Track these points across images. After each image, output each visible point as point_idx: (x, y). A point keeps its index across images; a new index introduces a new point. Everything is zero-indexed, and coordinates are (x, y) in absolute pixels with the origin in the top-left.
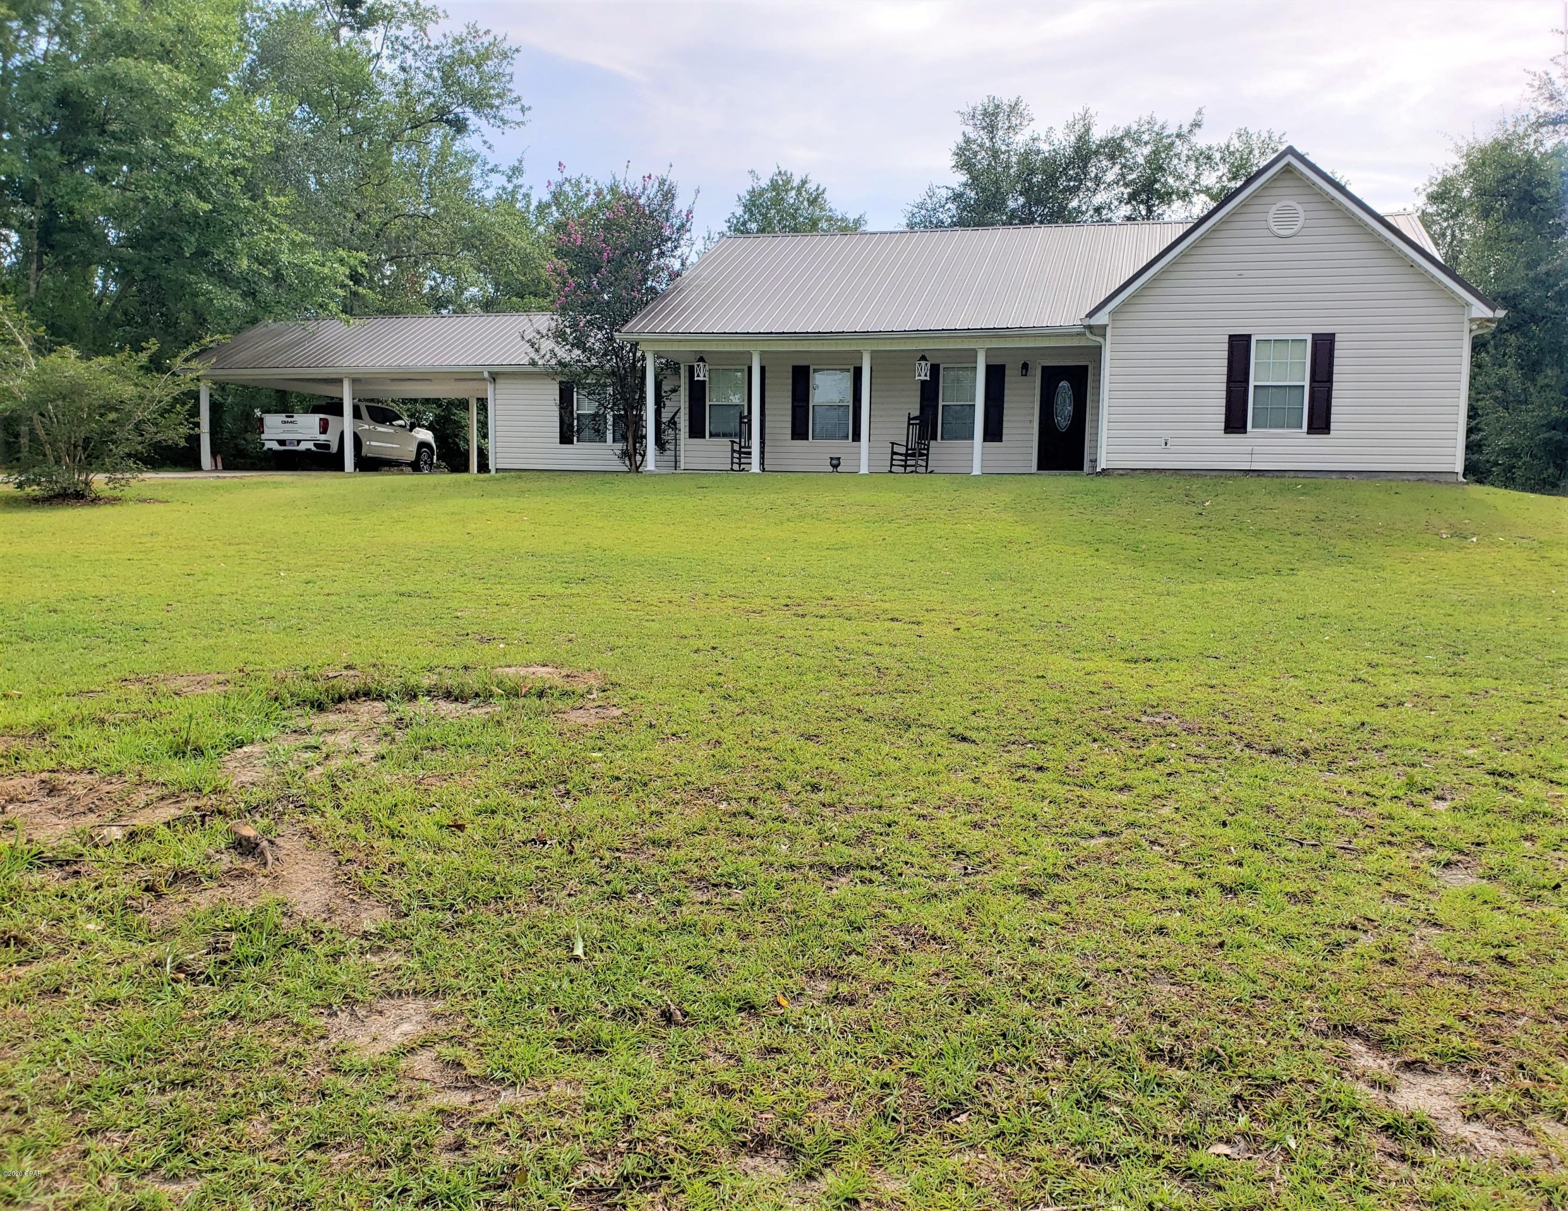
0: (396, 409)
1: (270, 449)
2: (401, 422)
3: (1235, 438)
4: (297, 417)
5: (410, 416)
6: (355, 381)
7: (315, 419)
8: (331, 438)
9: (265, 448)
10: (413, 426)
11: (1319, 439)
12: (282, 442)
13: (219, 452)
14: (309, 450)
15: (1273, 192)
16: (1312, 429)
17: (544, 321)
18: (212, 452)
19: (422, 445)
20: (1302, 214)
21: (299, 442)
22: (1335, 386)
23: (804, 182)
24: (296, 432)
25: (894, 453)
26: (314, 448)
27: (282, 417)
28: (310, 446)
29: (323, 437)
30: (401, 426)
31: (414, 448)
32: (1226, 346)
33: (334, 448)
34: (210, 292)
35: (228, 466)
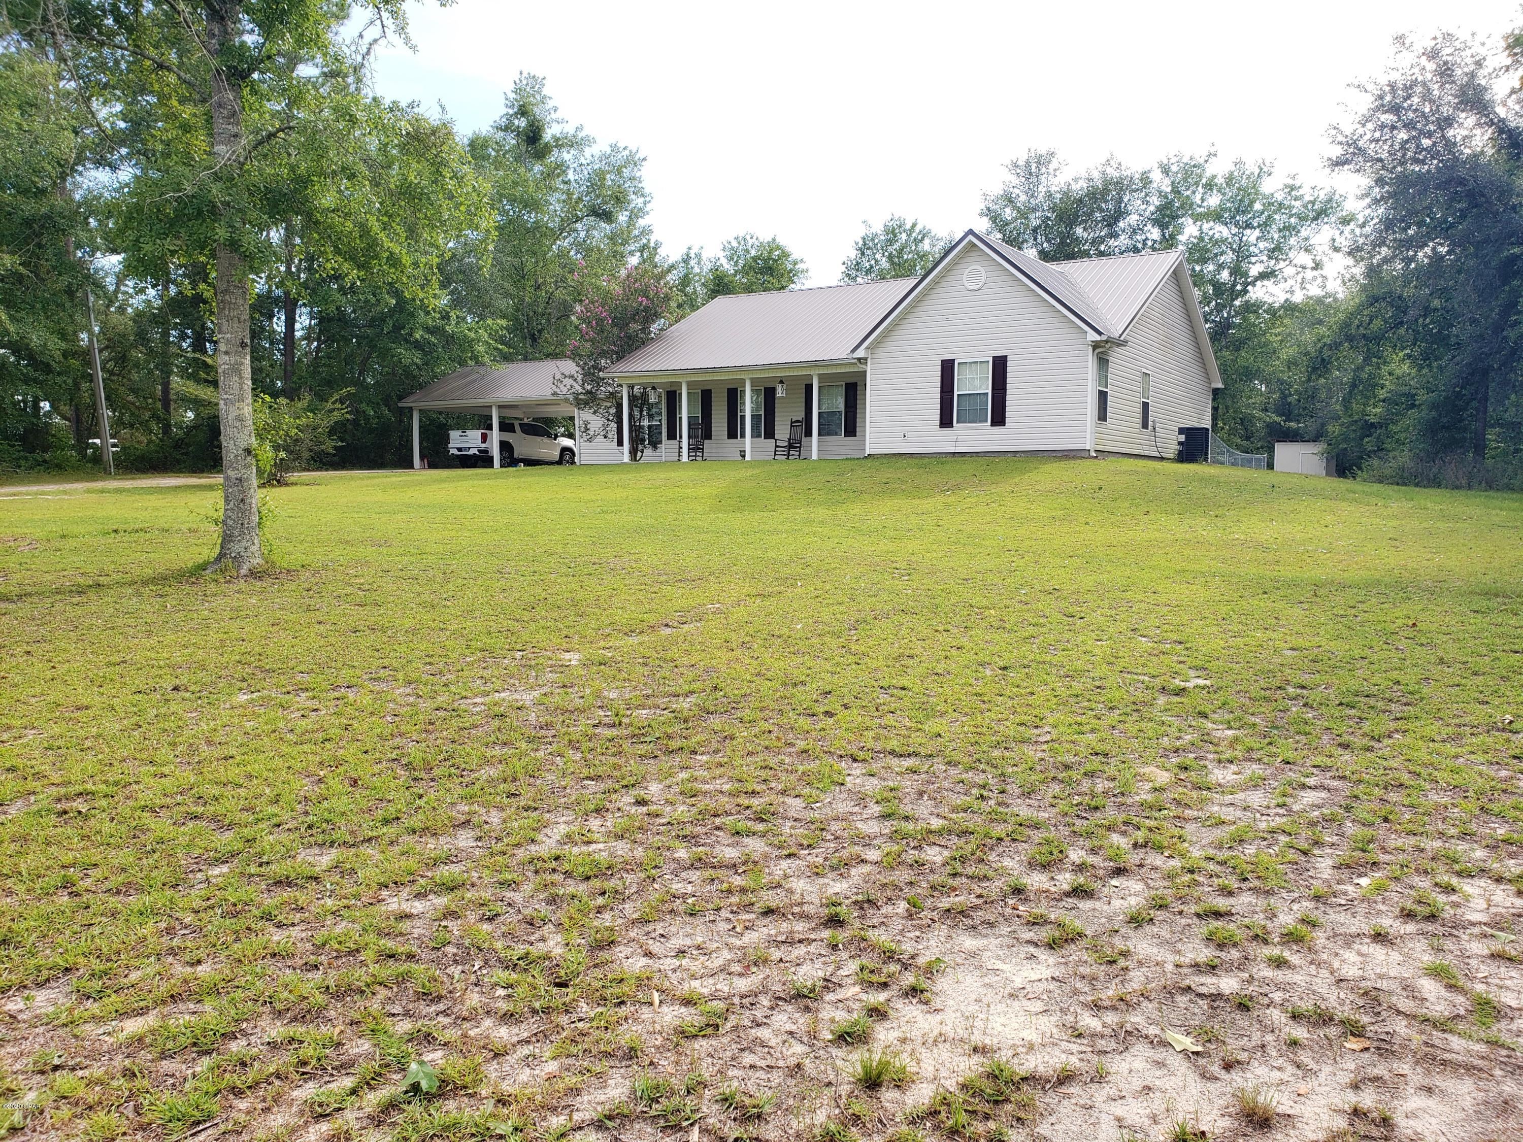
1: (453, 454)
3: (947, 431)
4: (468, 432)
6: (500, 407)
7: (477, 433)
8: (486, 446)
9: (450, 454)
10: (556, 437)
11: (998, 430)
12: (460, 449)
13: (424, 457)
14: (475, 454)
15: (965, 260)
16: (994, 424)
17: (569, 367)
18: (420, 457)
19: (565, 449)
20: (984, 274)
21: (469, 449)
22: (1008, 392)
23: (914, 226)
24: (468, 442)
25: (776, 446)
26: (477, 453)
27: (459, 433)
28: (475, 451)
29: (484, 445)
31: (558, 452)
32: (939, 368)
33: (489, 453)
34: (400, 354)
35: (432, 466)
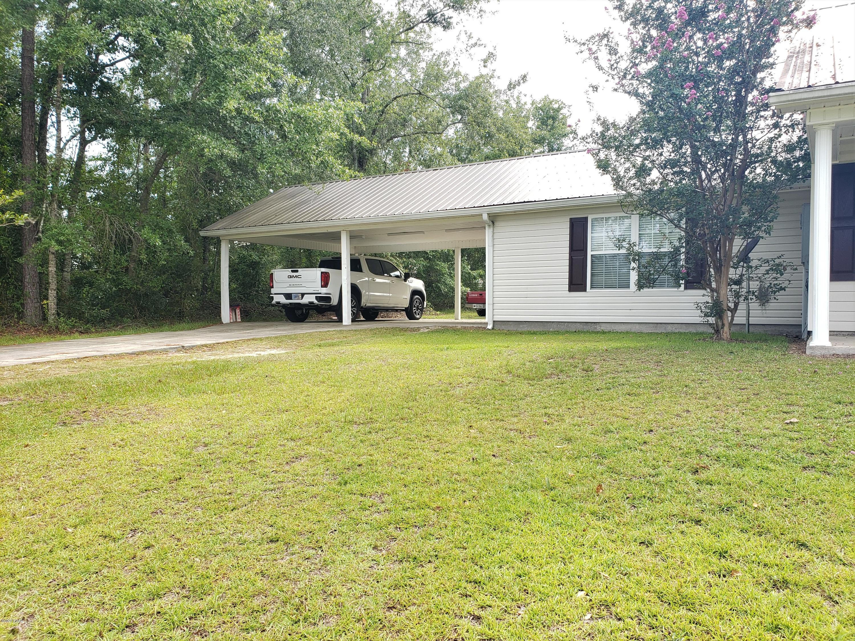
0: (394, 262)
1: (278, 303)
2: (397, 273)
4: (301, 271)
5: (405, 267)
7: (316, 273)
8: (330, 290)
9: (274, 302)
10: (407, 276)
12: (288, 296)
13: (238, 306)
14: (312, 303)
18: (231, 306)
19: (415, 292)
21: (303, 295)
24: (300, 286)
26: (316, 302)
27: (288, 272)
29: (324, 290)
30: (397, 277)
31: (408, 297)
33: (334, 302)
